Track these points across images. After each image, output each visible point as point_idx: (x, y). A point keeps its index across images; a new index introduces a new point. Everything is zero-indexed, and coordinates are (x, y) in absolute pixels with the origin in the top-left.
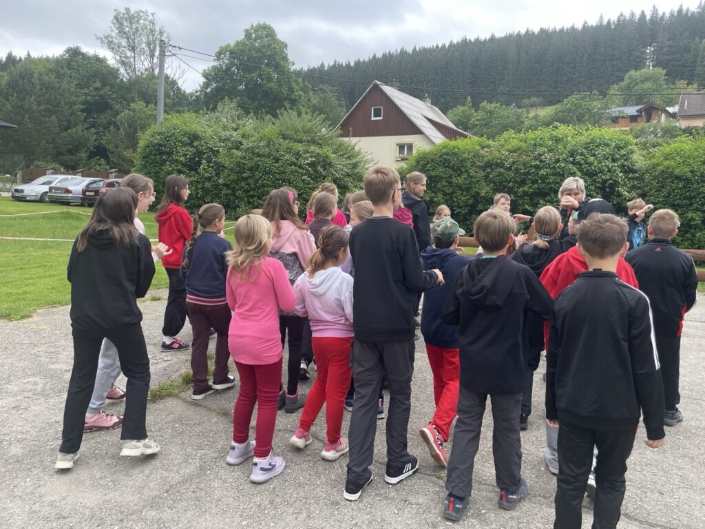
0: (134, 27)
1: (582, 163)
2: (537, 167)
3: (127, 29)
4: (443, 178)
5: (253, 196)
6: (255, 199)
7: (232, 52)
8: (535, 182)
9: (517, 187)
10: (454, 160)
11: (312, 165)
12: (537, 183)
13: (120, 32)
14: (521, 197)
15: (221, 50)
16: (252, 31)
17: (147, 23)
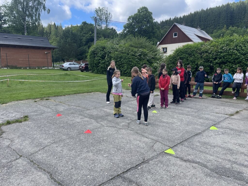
0: (101, 13)
1: (240, 50)
2: (221, 52)
3: (99, 14)
4: (184, 58)
5: (121, 67)
6: (121, 68)
7: (133, 18)
8: (220, 58)
9: (213, 61)
10: (189, 51)
11: (140, 55)
12: (221, 59)
13: (97, 15)
14: (215, 64)
15: (129, 18)
16: (140, 10)
17: (105, 11)
